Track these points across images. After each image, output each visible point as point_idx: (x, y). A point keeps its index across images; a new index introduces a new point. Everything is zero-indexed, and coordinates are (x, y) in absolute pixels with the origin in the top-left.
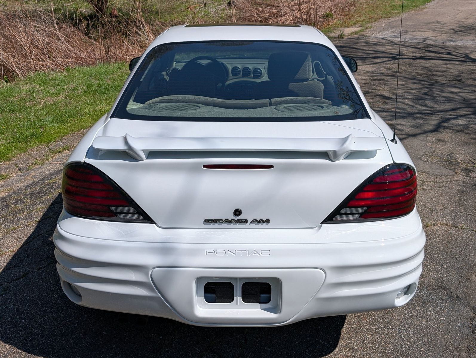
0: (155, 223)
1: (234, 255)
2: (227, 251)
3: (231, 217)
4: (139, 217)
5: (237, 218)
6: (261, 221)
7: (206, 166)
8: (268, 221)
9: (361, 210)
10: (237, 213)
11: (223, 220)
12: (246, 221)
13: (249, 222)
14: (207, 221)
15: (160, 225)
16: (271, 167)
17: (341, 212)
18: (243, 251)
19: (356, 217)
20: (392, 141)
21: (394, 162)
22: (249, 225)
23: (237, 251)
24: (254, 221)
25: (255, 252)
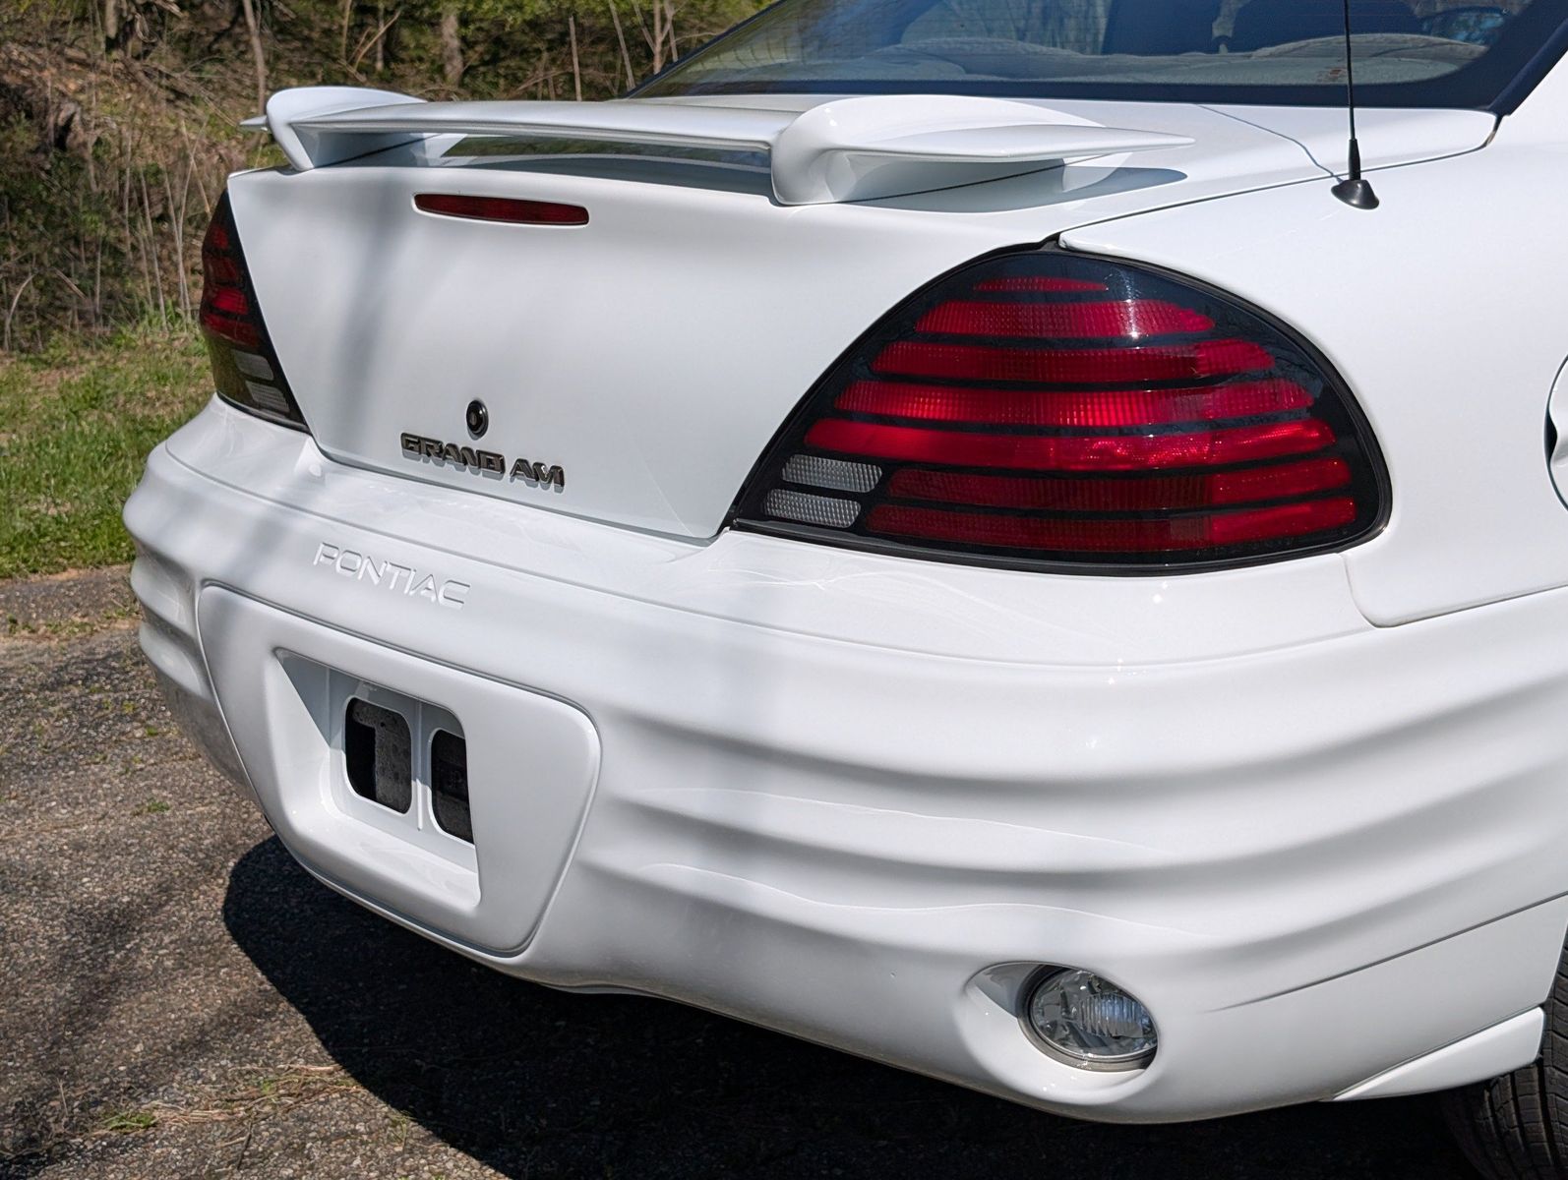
0: (311, 435)
1: (376, 581)
3: (463, 438)
4: (278, 398)
5: (477, 445)
6: (537, 473)
8: (557, 476)
10: (475, 420)
13: (509, 466)
16: (580, 215)
17: (787, 474)
18: (401, 572)
19: (847, 513)
20: (1342, 191)
21: (1055, 238)
22: (512, 481)
23: (389, 566)
24: (521, 466)
25: (430, 584)
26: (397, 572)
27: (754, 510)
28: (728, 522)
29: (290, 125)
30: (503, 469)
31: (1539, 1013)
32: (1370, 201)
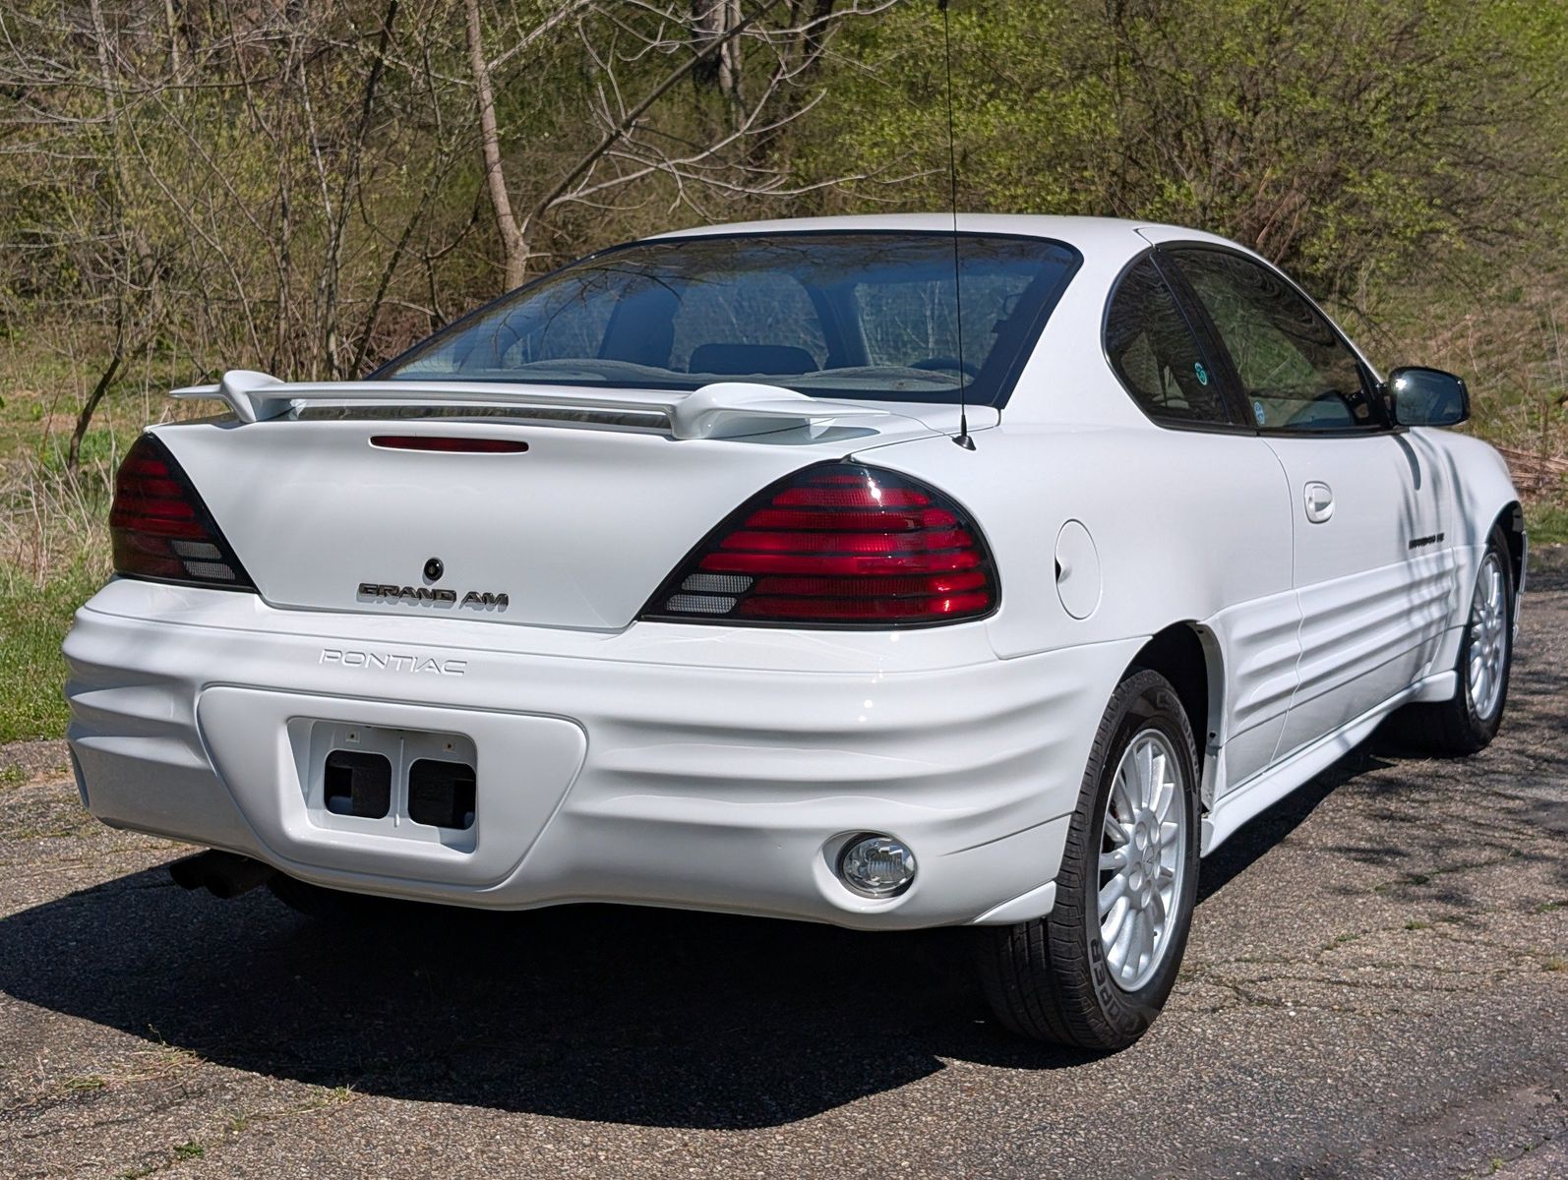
0: (259, 593)
1: (382, 667)
2: (369, 657)
3: (418, 582)
4: (224, 572)
5: (430, 588)
6: (487, 599)
7: (379, 440)
8: (503, 600)
9: (741, 583)
10: (432, 571)
11: (401, 589)
12: (450, 596)
13: (460, 598)
14: (365, 589)
15: (266, 598)
16: (521, 446)
17: (686, 586)
18: (405, 660)
19: (726, 605)
20: (959, 441)
21: (848, 457)
22: (460, 607)
23: (392, 658)
24: (471, 597)
25: (432, 664)
26: (400, 660)
27: (658, 608)
28: (638, 618)
29: (248, 394)
30: (455, 599)
31: (1053, 884)
32: (971, 447)
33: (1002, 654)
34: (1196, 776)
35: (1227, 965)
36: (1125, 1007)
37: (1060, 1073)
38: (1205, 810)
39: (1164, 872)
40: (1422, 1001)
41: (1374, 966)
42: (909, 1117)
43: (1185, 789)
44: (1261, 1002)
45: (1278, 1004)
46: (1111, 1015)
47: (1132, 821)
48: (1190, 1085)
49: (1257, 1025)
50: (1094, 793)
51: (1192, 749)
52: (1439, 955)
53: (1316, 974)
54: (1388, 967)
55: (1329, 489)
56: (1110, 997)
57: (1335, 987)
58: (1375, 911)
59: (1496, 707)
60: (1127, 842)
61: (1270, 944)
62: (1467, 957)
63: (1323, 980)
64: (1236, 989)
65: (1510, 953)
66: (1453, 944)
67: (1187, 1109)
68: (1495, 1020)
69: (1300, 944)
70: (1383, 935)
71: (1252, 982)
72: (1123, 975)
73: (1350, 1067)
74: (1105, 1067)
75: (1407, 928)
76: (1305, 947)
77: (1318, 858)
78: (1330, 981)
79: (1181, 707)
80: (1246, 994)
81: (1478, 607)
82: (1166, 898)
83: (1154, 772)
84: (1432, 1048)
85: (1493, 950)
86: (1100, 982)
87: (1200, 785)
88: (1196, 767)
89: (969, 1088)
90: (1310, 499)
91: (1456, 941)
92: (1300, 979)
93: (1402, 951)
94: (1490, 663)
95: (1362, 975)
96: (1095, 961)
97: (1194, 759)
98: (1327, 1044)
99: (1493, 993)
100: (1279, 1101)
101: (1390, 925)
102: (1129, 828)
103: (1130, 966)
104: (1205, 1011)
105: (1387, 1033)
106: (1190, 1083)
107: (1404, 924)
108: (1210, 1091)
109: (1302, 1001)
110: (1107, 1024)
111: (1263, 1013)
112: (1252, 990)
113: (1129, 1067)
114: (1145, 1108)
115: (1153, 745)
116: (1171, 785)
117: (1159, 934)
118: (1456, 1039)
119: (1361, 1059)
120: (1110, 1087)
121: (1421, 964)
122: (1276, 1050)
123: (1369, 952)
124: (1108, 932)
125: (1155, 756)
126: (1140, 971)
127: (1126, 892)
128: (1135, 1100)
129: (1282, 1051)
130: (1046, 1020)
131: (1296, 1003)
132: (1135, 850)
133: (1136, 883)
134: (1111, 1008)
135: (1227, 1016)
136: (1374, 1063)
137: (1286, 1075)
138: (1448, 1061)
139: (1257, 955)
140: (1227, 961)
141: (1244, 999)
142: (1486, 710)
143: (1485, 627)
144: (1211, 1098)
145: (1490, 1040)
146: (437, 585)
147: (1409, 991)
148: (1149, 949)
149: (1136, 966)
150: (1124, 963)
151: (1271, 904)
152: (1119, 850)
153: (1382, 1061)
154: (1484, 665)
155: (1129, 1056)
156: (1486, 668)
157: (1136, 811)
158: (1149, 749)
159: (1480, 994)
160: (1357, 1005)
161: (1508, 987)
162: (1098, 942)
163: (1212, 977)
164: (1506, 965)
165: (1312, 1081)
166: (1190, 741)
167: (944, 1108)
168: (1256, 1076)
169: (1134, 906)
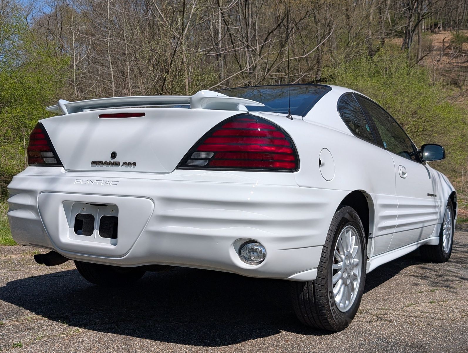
0: (63, 167)
1: (92, 184)
2: (89, 181)
3: (109, 159)
4: (54, 160)
5: (112, 161)
6: (129, 164)
7: (101, 116)
8: (134, 164)
9: (210, 155)
10: (113, 156)
12: (118, 164)
13: (121, 164)
14: (94, 163)
15: (65, 168)
16: (143, 114)
17: (192, 157)
18: (100, 181)
19: (204, 163)
21: (248, 113)
22: (121, 167)
23: (96, 181)
24: (125, 164)
25: (108, 182)
26: (98, 182)
27: (183, 165)
28: (177, 168)
29: (65, 105)
30: (119, 164)
31: (316, 269)
32: (292, 119)
33: (300, 184)
34: (365, 245)
35: (374, 310)
36: (340, 316)
37: (318, 337)
38: (368, 258)
39: (354, 275)
40: (438, 323)
41: (421, 312)
42: (265, 348)
43: (362, 249)
44: (385, 320)
45: (391, 321)
46: (336, 318)
47: (344, 254)
48: (362, 343)
49: (384, 327)
50: (331, 241)
51: (364, 236)
52: (442, 310)
53: (403, 313)
54: (426, 312)
55: (405, 169)
56: (335, 312)
57: (409, 317)
58: (419, 298)
59: (449, 251)
60: (342, 261)
61: (387, 305)
62: (450, 311)
63: (405, 315)
64: (377, 316)
65: (464, 311)
66: (445, 308)
67: (361, 350)
68: (463, 329)
69: (397, 305)
70: (423, 304)
71: (382, 315)
72: (340, 306)
73: (416, 340)
74: (333, 336)
75: (430, 303)
76: (399, 306)
77: (401, 284)
78: (407, 315)
79: (361, 221)
80: (380, 318)
81: (445, 220)
82: (355, 283)
83: (352, 241)
84: (443, 336)
85: (459, 310)
86: (332, 306)
87: (366, 248)
88: (365, 242)
89: (287, 340)
90: (400, 170)
91: (446, 307)
92: (397, 315)
93: (429, 309)
94: (448, 237)
95: (418, 315)
96: (330, 298)
97: (365, 239)
98: (408, 333)
99: (461, 322)
100: (393, 350)
101: (425, 302)
102: (343, 257)
103: (343, 304)
104: (367, 322)
105: (427, 331)
106: (362, 342)
107: (429, 302)
108: (369, 345)
109: (399, 321)
110: (334, 321)
111: (386, 323)
112: (382, 317)
113: (341, 337)
114: (347, 349)
115: (351, 232)
116: (357, 247)
117: (352, 295)
118: (451, 334)
119: (420, 338)
120: (335, 342)
121: (436, 312)
122: (391, 334)
123: (419, 308)
124: (335, 291)
125: (352, 236)
126: (346, 306)
127: (342, 278)
128: (343, 346)
129: (393, 335)
130: (314, 319)
131: (396, 321)
132: (345, 264)
133: (345, 275)
134: (336, 316)
135: (375, 324)
136: (424, 340)
137: (394, 342)
138: (449, 340)
139: (383, 308)
140: (373, 309)
141: (380, 319)
142: (447, 250)
143: (447, 226)
144: (369, 347)
145: (462, 335)
146: (115, 160)
147: (433, 320)
148: (349, 299)
149: (345, 304)
150: (340, 302)
151: (387, 295)
152: (340, 263)
153: (427, 339)
154: (446, 237)
155: (341, 333)
156: (447, 239)
157: (345, 252)
158: (350, 232)
159: (457, 321)
160: (417, 323)
161: (465, 320)
162: (331, 292)
163: (369, 313)
164: (463, 314)
165: (404, 344)
166: (363, 233)
167: (277, 346)
168: (384, 341)
169: (344, 283)
